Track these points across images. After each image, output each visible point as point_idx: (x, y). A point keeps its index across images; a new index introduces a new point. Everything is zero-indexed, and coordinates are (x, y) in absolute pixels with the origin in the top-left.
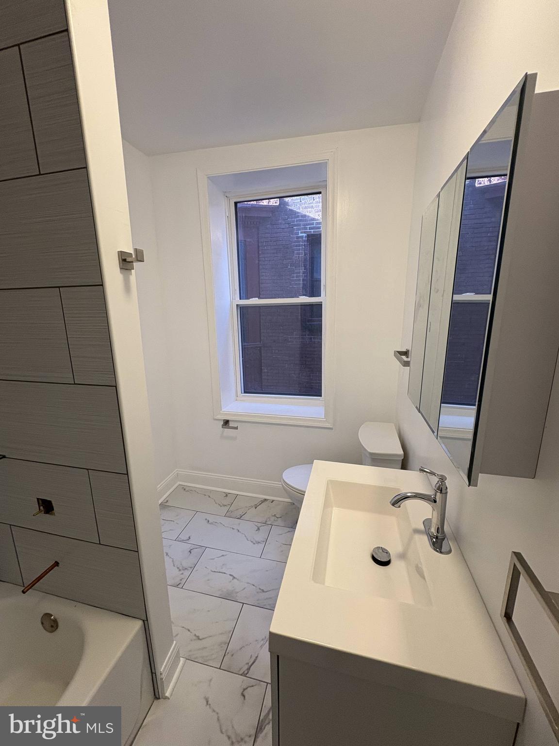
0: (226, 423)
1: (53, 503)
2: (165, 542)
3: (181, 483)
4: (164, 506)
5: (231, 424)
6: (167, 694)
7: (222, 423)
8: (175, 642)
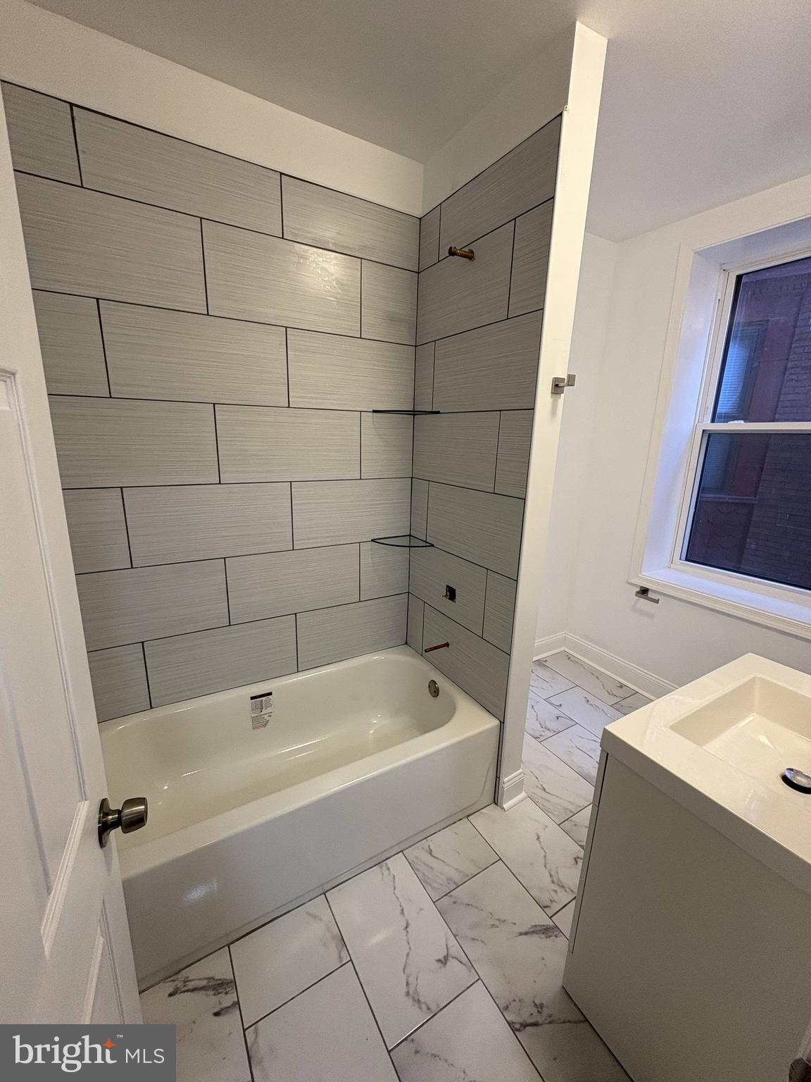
0: (644, 592)
1: (457, 592)
2: (531, 695)
3: (567, 650)
4: (540, 663)
5: (650, 595)
6: (505, 806)
7: (638, 589)
8: (521, 770)
